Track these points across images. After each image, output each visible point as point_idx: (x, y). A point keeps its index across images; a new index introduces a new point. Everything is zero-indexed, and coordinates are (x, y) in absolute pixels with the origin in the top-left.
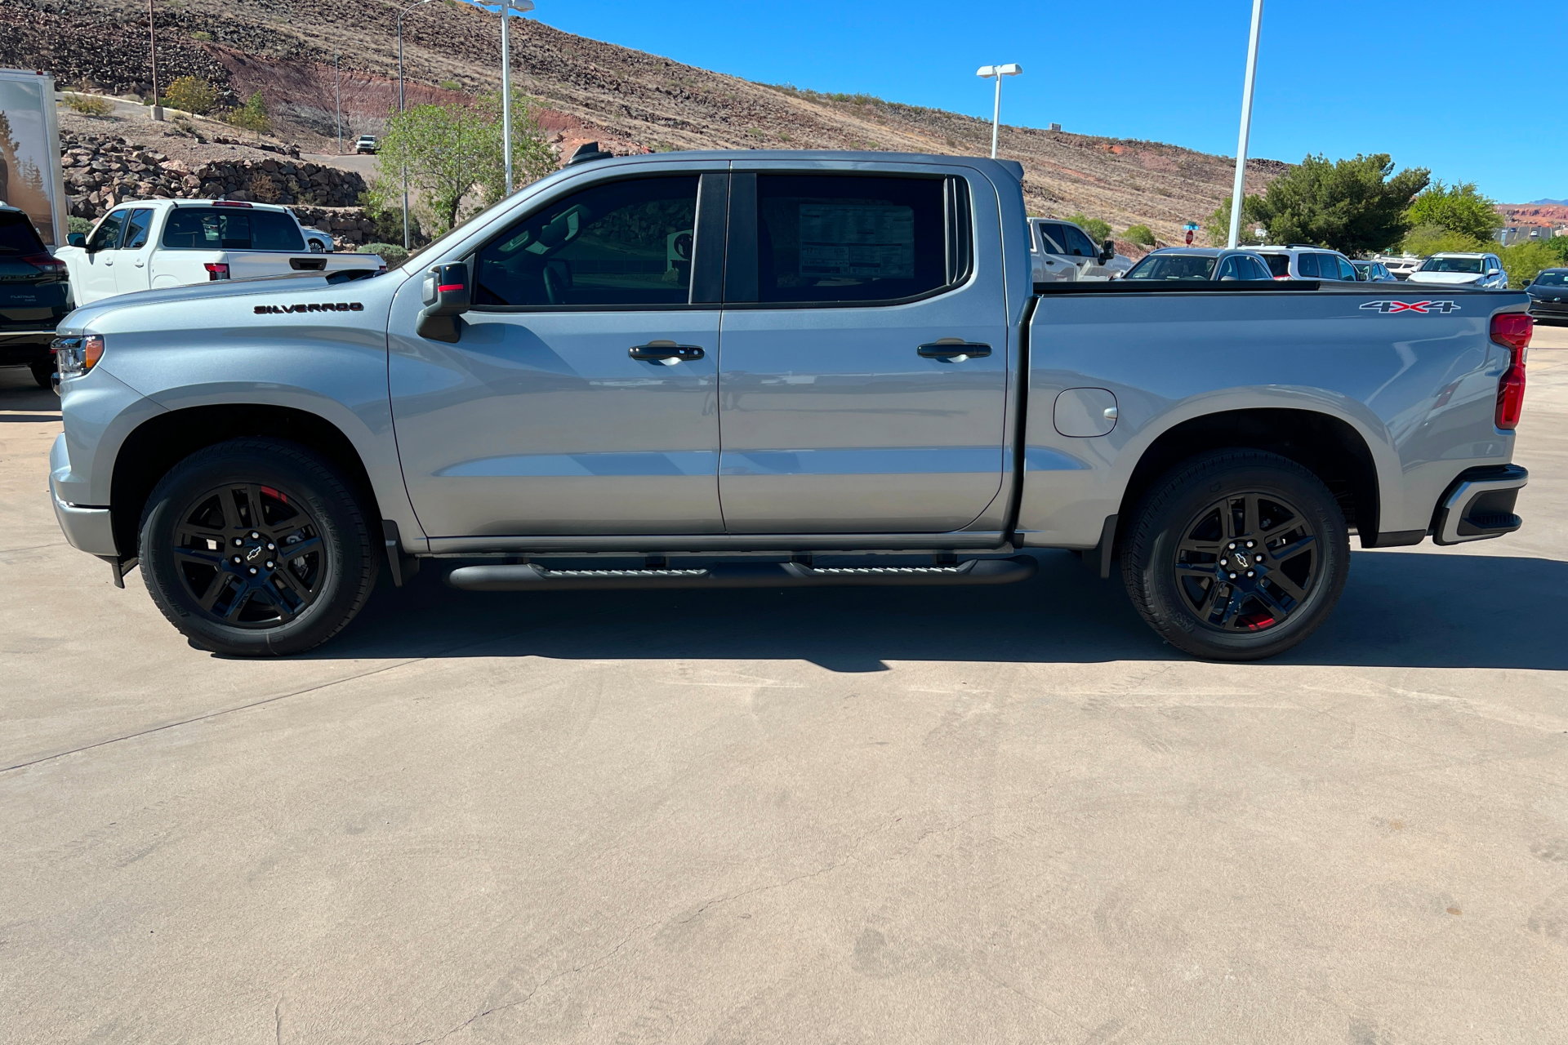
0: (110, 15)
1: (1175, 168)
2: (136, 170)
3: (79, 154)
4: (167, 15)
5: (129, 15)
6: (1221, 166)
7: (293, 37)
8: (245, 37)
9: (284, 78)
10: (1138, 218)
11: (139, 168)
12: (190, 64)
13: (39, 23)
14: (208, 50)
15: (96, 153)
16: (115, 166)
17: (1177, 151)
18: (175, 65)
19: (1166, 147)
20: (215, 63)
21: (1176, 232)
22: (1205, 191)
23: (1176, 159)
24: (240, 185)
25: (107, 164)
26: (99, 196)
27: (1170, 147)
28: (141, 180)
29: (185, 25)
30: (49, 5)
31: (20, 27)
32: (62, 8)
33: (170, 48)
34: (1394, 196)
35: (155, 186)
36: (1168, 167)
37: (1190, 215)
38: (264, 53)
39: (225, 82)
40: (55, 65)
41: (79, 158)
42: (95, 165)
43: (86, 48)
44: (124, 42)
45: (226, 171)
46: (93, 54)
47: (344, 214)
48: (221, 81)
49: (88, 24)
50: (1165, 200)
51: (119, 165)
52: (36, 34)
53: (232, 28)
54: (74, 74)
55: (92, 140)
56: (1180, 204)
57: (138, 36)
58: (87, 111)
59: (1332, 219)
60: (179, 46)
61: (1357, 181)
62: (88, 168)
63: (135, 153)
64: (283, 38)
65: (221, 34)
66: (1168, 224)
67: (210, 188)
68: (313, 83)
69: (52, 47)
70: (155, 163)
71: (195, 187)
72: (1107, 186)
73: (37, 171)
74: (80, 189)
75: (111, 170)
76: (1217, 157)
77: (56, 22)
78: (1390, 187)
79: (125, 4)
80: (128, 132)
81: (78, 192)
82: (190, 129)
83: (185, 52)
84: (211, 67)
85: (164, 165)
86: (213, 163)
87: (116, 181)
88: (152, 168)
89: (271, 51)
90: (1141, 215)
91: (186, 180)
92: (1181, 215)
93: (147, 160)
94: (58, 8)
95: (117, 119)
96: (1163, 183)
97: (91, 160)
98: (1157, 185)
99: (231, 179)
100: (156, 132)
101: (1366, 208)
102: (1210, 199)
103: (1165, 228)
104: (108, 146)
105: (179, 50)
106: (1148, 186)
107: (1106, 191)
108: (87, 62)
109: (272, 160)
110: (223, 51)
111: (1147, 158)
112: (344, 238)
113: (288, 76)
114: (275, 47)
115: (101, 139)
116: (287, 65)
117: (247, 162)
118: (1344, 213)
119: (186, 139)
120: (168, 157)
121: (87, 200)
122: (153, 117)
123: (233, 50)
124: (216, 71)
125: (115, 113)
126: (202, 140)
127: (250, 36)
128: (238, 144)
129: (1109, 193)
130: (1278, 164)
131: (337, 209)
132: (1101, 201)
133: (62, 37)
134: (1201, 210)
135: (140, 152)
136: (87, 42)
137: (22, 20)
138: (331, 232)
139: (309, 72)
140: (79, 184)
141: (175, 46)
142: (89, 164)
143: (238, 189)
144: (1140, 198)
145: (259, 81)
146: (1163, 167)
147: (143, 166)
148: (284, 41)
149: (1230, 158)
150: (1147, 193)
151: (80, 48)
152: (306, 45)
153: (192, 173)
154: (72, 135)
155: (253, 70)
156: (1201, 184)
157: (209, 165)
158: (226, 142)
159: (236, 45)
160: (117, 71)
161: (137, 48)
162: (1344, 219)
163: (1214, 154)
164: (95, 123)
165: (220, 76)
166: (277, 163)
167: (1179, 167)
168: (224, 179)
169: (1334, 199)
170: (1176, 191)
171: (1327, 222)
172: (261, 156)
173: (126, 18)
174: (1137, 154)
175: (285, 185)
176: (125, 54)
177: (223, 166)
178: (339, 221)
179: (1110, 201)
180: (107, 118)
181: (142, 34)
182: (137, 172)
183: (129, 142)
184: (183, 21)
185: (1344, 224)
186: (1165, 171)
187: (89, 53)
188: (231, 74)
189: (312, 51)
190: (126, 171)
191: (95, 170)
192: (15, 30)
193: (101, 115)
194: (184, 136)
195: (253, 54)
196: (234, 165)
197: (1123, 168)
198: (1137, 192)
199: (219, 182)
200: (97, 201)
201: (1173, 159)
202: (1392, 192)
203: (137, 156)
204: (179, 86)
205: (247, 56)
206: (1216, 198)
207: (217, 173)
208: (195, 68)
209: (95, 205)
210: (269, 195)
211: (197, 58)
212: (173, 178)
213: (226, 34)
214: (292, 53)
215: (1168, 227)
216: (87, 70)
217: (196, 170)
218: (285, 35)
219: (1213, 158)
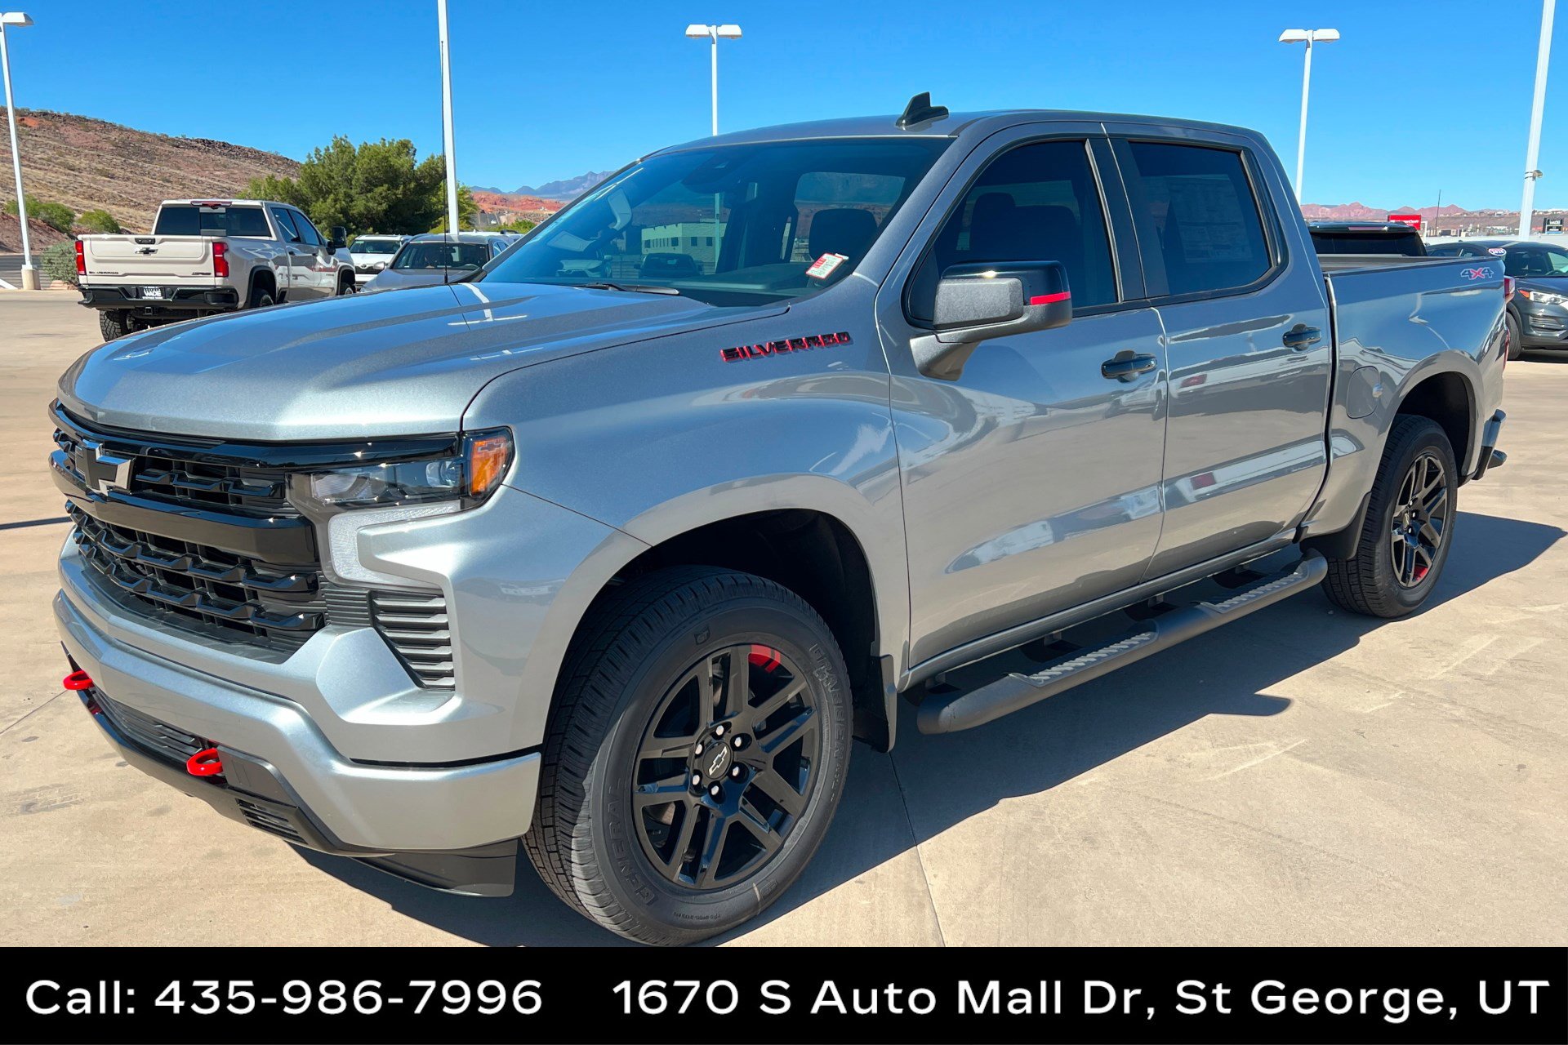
1: (109, 147)
6: (161, 145)
10: (86, 202)
17: (105, 126)
19: (91, 121)
21: (136, 219)
22: (152, 173)
23: (107, 136)
27: (96, 122)
34: (427, 182)
36: (100, 145)
37: (145, 200)
50: (109, 182)
56: (129, 187)
59: (371, 204)
61: (391, 167)
66: (121, 209)
72: (32, 164)
76: (155, 135)
78: (422, 172)
90: (87, 198)
92: (134, 200)
96: (100, 163)
98: (94, 164)
101: (404, 194)
102: (161, 182)
103: (122, 214)
106: (83, 165)
107: (34, 171)
111: (71, 133)
118: (383, 198)
129: (41, 174)
130: (224, 145)
132: (33, 182)
134: (156, 194)
144: (80, 180)
146: (93, 145)
149: (170, 136)
150: (84, 174)
156: (147, 165)
162: (384, 205)
163: (151, 132)
167: (114, 146)
169: (370, 184)
170: (118, 172)
171: (367, 208)
174: (57, 128)
179: (44, 182)
185: (384, 210)
186: (96, 148)
197: (46, 145)
198: (72, 172)
201: (104, 135)
202: (424, 177)
206: (169, 181)
215: (125, 213)
219: (150, 136)
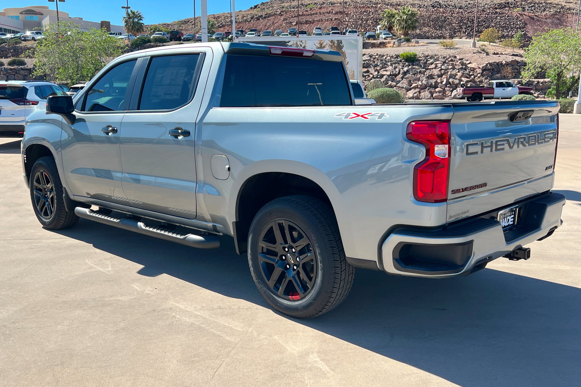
0: (483, 7)
2: (458, 68)
3: (438, 64)
4: (505, 3)
5: (491, 5)
7: (559, 5)
8: (537, 8)
9: (551, 23)
11: (459, 67)
12: (510, 22)
13: (455, 14)
14: (519, 16)
15: (444, 62)
16: (450, 67)
18: (504, 24)
20: (521, 21)
24: (499, 72)
25: (448, 67)
26: (441, 79)
28: (459, 72)
29: (512, 6)
30: (461, 6)
31: (447, 16)
32: (465, 7)
33: (503, 16)
35: (463, 74)
38: (544, 14)
39: (523, 28)
40: (457, 29)
41: (438, 65)
42: (443, 67)
43: (470, 21)
44: (485, 16)
45: (494, 66)
46: (472, 23)
47: (543, 82)
48: (522, 28)
49: (473, 11)
51: (452, 67)
52: (453, 18)
53: (532, 5)
54: (463, 32)
55: (444, 57)
57: (491, 14)
58: (447, 47)
60: (507, 15)
62: (440, 69)
63: (459, 62)
64: (555, 5)
65: (527, 8)
67: (486, 74)
68: (565, 24)
69: (457, 22)
70: (466, 65)
71: (479, 74)
73: (354, 72)
74: (435, 77)
75: (448, 69)
77: (461, 12)
79: (490, 1)
80: (459, 54)
81: (434, 78)
82: (484, 50)
83: (509, 18)
84: (519, 23)
85: (469, 65)
86: (489, 63)
87: (449, 73)
88: (464, 67)
89: (547, 12)
91: (476, 71)
93: (462, 64)
94: (464, 6)
95: (457, 48)
97: (442, 65)
99: (495, 69)
100: (470, 52)
104: (450, 59)
105: (506, 17)
108: (469, 27)
109: (515, 61)
110: (525, 15)
112: (540, 93)
113: (553, 22)
114: (550, 10)
115: (448, 57)
116: (554, 17)
117: (504, 62)
119: (481, 54)
120: (472, 62)
121: (436, 81)
122: (472, 47)
123: (530, 14)
124: (521, 24)
125: (456, 46)
126: (487, 54)
127: (539, 7)
128: (503, 54)
131: (540, 80)
133: (462, 18)
135: (461, 61)
136: (471, 19)
137: (449, 13)
138: (535, 90)
139: (563, 19)
140: (435, 75)
141: (505, 16)
142: (441, 67)
143: (497, 74)
145: (539, 26)
147: (461, 66)
148: (555, 7)
151: (468, 21)
152: (565, 7)
153: (479, 68)
154: (437, 56)
155: (537, 22)
157: (487, 64)
158: (497, 54)
159: (532, 12)
160: (480, 29)
161: (490, 18)
164: (448, 51)
165: (522, 26)
166: (517, 61)
168: (492, 69)
172: (510, 59)
173: (489, 7)
175: (518, 71)
176: (484, 22)
177: (493, 64)
178: (540, 85)
180: (453, 48)
181: (493, 13)
182: (458, 69)
183: (458, 57)
184: (512, 5)
187: (471, 23)
188: (527, 24)
189: (567, 9)
190: (454, 68)
191: (442, 69)
192: (445, 17)
193: (451, 47)
194: (481, 53)
195: (539, 15)
196: (498, 64)
199: (490, 71)
200: (440, 81)
203: (460, 63)
204: (487, 32)
205: (536, 16)
207: (490, 67)
208: (512, 24)
209: (438, 83)
210: (510, 75)
211: (513, 20)
212: (472, 70)
213: (529, 7)
214: (557, 12)
216: (468, 30)
217: (481, 67)
218: (556, 4)
